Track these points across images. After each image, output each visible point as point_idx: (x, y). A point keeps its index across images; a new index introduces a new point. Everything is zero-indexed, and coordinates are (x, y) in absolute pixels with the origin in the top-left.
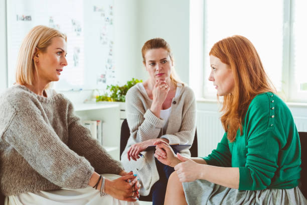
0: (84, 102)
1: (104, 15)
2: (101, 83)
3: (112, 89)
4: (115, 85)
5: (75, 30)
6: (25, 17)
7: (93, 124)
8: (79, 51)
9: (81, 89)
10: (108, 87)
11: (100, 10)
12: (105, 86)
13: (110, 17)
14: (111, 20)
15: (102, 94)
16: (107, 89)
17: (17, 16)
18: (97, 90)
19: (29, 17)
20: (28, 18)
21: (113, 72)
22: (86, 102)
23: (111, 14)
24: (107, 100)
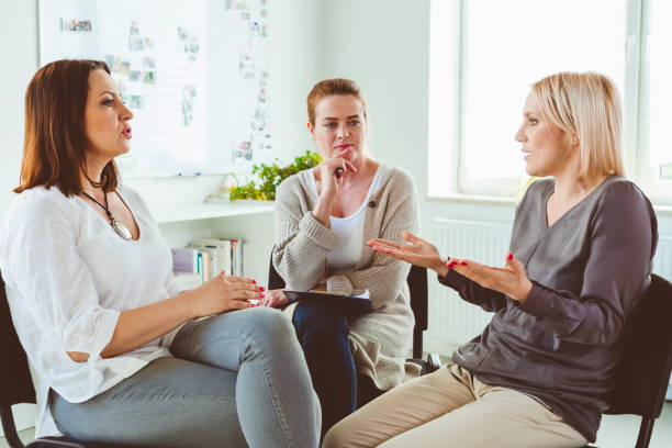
0: (206, 201)
1: (248, 16)
2: (243, 159)
3: (264, 174)
4: (270, 165)
5: (186, 50)
6: (77, 23)
7: (222, 247)
8: (193, 94)
9: (198, 174)
10: (256, 168)
11: (240, 6)
12: (249, 165)
13: (261, 21)
14: (264, 27)
15: (243, 183)
16: (254, 172)
17: (62, 21)
18: (233, 174)
19: (86, 23)
20: (84, 26)
21: (268, 136)
22: (208, 199)
23: (264, 13)
24: (254, 197)
